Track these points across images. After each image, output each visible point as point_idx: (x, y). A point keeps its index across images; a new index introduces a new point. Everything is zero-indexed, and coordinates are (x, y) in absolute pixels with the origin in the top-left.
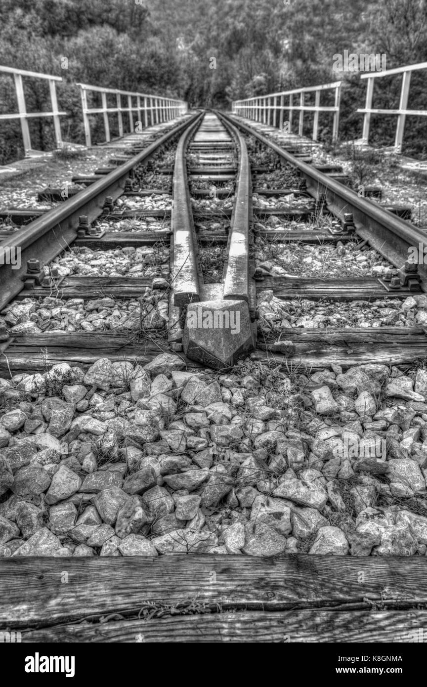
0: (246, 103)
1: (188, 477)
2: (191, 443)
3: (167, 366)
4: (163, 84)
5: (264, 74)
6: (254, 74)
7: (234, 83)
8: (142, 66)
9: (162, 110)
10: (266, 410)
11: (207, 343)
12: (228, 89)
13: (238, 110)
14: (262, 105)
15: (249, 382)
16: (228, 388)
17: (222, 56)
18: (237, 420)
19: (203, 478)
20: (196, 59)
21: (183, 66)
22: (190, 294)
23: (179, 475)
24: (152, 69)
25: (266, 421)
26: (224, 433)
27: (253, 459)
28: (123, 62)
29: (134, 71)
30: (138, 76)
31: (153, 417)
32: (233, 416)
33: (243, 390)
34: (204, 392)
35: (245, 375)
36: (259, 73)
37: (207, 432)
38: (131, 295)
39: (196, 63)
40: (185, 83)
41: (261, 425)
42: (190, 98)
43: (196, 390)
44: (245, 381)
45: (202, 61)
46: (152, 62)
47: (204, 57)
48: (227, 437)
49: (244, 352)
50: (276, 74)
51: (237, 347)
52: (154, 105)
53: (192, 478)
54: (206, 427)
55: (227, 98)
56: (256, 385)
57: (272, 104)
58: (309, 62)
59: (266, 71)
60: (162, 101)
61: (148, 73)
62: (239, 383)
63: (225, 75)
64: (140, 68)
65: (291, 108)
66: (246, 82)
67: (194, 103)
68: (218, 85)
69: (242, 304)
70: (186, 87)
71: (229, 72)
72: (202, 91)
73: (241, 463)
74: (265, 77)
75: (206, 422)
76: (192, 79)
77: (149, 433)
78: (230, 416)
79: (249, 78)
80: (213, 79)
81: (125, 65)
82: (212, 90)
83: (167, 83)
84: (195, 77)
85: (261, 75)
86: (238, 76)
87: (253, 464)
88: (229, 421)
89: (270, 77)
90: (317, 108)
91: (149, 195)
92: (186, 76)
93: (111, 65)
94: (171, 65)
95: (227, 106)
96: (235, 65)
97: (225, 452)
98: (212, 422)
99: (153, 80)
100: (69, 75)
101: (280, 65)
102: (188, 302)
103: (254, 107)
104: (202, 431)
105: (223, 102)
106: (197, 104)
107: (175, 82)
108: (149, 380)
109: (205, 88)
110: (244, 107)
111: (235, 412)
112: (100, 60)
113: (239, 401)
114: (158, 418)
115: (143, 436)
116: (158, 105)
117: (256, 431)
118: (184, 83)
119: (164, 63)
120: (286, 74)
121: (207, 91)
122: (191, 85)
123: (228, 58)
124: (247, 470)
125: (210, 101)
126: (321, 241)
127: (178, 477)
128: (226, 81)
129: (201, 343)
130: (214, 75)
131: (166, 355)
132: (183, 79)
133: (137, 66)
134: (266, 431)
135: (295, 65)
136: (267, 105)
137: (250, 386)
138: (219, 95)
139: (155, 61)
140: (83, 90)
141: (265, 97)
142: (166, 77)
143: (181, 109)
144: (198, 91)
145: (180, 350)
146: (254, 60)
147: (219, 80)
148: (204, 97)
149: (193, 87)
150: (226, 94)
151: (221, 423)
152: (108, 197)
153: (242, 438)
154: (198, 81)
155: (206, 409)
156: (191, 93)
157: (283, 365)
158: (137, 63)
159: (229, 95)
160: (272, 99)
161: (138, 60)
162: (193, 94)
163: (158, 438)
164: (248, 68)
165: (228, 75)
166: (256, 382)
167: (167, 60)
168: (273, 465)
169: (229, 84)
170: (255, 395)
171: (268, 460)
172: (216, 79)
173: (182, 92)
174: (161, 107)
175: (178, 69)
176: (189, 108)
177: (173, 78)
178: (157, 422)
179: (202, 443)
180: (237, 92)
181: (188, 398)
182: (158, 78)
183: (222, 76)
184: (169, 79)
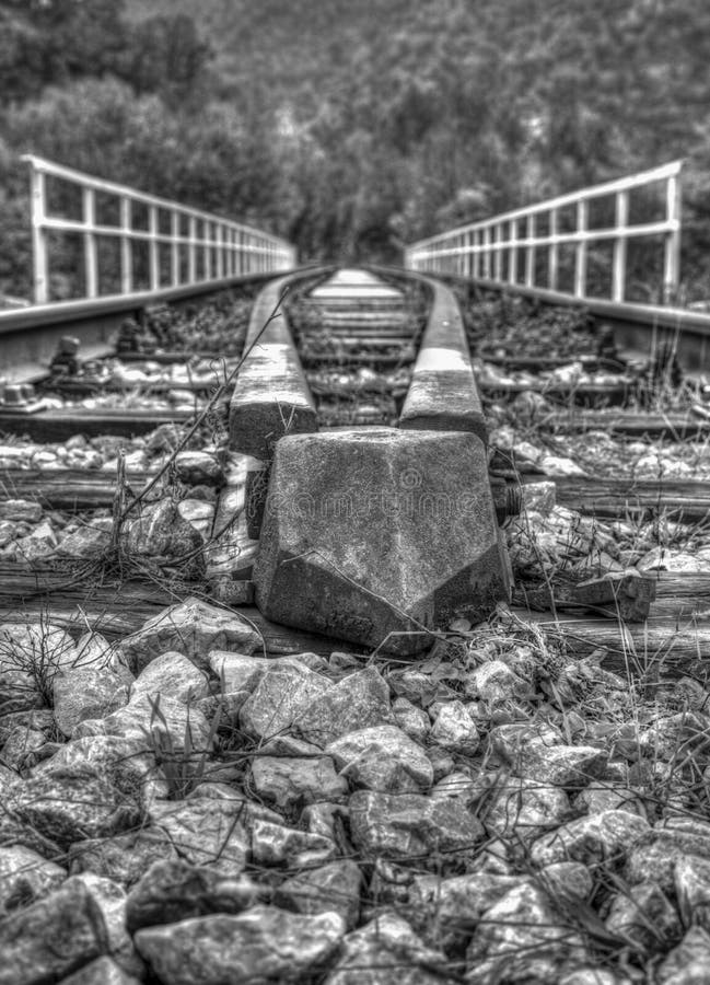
0: (438, 246)
1: (251, 932)
2: (269, 841)
3: (194, 632)
4: (238, 205)
5: (483, 186)
6: (460, 185)
7: (411, 205)
8: (191, 165)
9: (233, 252)
10: (570, 754)
11: (339, 554)
12: (395, 221)
13: (421, 263)
14: (481, 242)
15: (495, 680)
16: (417, 703)
17: (382, 147)
18: (455, 784)
19: (315, 950)
20: (319, 154)
21: (289, 168)
22: (287, 409)
23: (210, 921)
24: (213, 172)
25: (572, 786)
26: (409, 816)
27: (533, 895)
28: (144, 156)
29: (169, 175)
30: (178, 186)
31: (122, 759)
32: (440, 775)
33: (474, 707)
34: (328, 700)
35: (480, 662)
36: (471, 184)
37: (336, 814)
38: (97, 500)
39: (321, 163)
40: (293, 205)
41: (552, 796)
42: (302, 239)
43: (298, 698)
44: (480, 678)
45: (334, 158)
46: (214, 158)
47: (339, 150)
48: (418, 831)
49: (472, 597)
50: (514, 187)
51: (450, 572)
52: (213, 238)
53: (269, 940)
54: (336, 801)
55: (394, 241)
56: (522, 689)
57: (506, 238)
58: (592, 163)
59: (487, 179)
60: (234, 231)
61: (202, 181)
62: (458, 686)
63: (388, 189)
64: (184, 170)
65: (555, 238)
66: (438, 205)
67: (312, 253)
68: (371, 212)
69: (468, 442)
70: (295, 213)
71: (400, 183)
72: (332, 224)
73: (482, 913)
74: (487, 193)
75: (334, 783)
76: (309, 198)
77: (96, 803)
78: (426, 770)
79: (448, 195)
80: (359, 199)
81: (149, 163)
82: (358, 223)
83: (248, 204)
84: (317, 193)
85: (476, 189)
86: (420, 191)
87: (537, 911)
88: (425, 787)
89: (497, 194)
90: (622, 231)
91: (182, 361)
92: (293, 190)
93: (115, 162)
94: (260, 163)
95: (395, 256)
96: (414, 167)
97: (408, 883)
98: (355, 785)
99: (215, 196)
100: (11, 182)
101: (522, 167)
102: (280, 432)
103: (459, 250)
104: (318, 813)
105: (384, 249)
106: (320, 254)
107: (267, 201)
108: (124, 671)
109: (341, 218)
110: (435, 253)
111: (445, 763)
112: (90, 150)
113: (459, 733)
114: (141, 766)
115: (71, 810)
116: (224, 238)
117: (534, 816)
118: (289, 203)
119: (242, 160)
120: (536, 187)
121: (346, 225)
122: (306, 212)
123: (396, 152)
124: (509, 933)
125: (350, 249)
126: (679, 430)
127: (202, 931)
128: (390, 204)
129: (321, 558)
130: (363, 189)
131: (193, 604)
132: (286, 196)
133: (178, 165)
134: (575, 813)
135: (557, 167)
136: (493, 240)
137: (498, 693)
138: (374, 234)
139: (223, 155)
140: (37, 172)
141: (486, 224)
142: (245, 190)
143: (282, 258)
144: (322, 224)
145: (244, 598)
146: (458, 156)
147: (375, 200)
148: (337, 239)
149: (311, 217)
150: (390, 232)
151: (393, 787)
152: (68, 338)
153: (479, 841)
154: (323, 202)
155: (333, 747)
156: (306, 229)
157: (614, 645)
158: (178, 158)
159: (397, 235)
160: (506, 226)
161: (181, 150)
162: (311, 233)
163: (132, 825)
164: (445, 171)
165: (396, 189)
166: (520, 681)
167: (251, 153)
168: (622, 918)
169: (399, 208)
170: (518, 718)
171: (599, 901)
172: (368, 197)
173: (284, 225)
174: (229, 245)
175: (275, 173)
176: (299, 260)
177: (264, 193)
178: (138, 781)
179: (312, 848)
180: (418, 227)
181: (266, 723)
182: (227, 192)
183: (381, 190)
184: (254, 194)
